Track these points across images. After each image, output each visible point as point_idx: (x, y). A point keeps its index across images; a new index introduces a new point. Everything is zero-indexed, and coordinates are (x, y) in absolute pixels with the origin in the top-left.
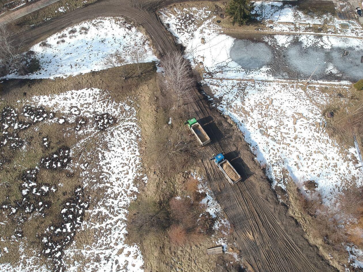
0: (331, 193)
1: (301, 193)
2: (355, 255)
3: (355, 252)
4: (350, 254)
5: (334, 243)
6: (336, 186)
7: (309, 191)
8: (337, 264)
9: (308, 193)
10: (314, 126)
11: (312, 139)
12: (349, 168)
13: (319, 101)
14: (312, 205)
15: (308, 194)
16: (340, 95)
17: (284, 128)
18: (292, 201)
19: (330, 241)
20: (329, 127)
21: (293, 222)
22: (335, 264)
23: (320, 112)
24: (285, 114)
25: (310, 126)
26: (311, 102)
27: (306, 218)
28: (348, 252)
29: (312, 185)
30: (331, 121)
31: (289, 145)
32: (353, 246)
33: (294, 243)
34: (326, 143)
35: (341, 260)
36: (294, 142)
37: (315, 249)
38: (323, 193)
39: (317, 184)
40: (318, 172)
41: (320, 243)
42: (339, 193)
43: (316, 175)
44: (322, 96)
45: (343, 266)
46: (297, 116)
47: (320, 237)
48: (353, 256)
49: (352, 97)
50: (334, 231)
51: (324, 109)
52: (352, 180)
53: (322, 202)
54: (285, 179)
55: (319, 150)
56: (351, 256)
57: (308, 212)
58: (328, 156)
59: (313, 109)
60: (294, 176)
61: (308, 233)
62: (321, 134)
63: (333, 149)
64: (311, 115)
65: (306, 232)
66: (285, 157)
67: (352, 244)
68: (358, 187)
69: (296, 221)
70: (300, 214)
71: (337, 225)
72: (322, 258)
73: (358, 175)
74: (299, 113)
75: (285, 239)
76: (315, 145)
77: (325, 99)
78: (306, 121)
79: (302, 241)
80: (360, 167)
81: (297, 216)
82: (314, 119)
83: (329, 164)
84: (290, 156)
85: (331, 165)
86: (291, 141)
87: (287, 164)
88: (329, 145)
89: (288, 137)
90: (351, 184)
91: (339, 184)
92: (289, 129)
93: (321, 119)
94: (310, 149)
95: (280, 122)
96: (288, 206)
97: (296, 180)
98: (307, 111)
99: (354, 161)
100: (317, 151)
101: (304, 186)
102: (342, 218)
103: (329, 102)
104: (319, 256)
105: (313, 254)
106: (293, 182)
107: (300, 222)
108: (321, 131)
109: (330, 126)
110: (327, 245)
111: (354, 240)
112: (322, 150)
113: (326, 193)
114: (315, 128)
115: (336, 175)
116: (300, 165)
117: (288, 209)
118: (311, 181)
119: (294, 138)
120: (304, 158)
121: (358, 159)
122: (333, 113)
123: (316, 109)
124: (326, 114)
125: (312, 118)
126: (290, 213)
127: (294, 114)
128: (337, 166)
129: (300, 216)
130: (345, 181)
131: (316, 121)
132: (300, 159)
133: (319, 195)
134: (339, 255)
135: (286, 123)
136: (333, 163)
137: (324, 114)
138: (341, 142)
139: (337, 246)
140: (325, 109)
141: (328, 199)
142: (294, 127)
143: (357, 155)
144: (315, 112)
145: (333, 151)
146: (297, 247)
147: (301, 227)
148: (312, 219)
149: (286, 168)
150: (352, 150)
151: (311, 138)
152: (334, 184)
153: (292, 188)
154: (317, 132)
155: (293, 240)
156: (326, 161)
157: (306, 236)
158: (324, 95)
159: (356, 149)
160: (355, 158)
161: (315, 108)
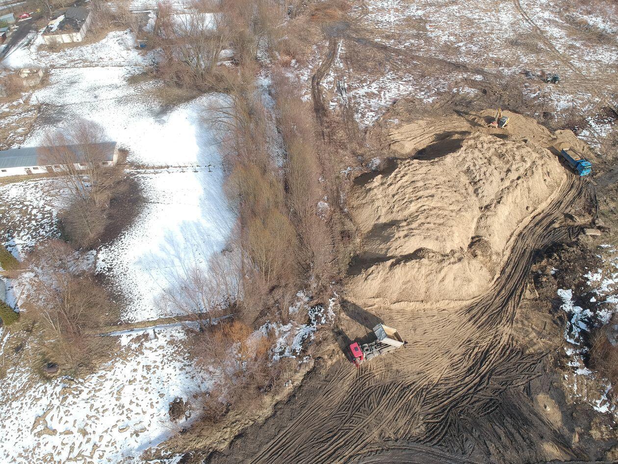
0: (193, 378)
1: (189, 426)
2: (285, 348)
3: (281, 348)
4: (284, 355)
5: (270, 378)
6: (181, 369)
7: (187, 413)
8: (299, 374)
9: (190, 414)
10: (67, 397)
11: (92, 402)
12: (155, 347)
13: (20, 385)
14: (211, 408)
15: (193, 416)
16: (18, 349)
17: (59, 453)
18: (203, 443)
19: (267, 383)
20: (75, 373)
21: (238, 442)
22: (299, 377)
23: (41, 385)
24: (30, 450)
25: (66, 405)
26: (17, 399)
27: (232, 419)
28: (281, 358)
29: (176, 408)
30: (64, 367)
31: (95, 447)
32: (272, 350)
33: (272, 441)
34: (104, 380)
35: (293, 368)
36: (92, 436)
37: (280, 406)
38: (191, 389)
39: (176, 399)
40: (155, 397)
41: (271, 399)
42: (193, 366)
43: (160, 400)
44: (12, 378)
45: (300, 365)
46: (40, 428)
47: (261, 399)
48: (287, 351)
49: (27, 331)
50: (252, 376)
51: (38, 378)
52: (174, 345)
53: (207, 393)
54: (162, 455)
55: (115, 392)
56: (286, 354)
57: (223, 415)
58: (129, 377)
59: (32, 397)
60: (158, 439)
61: (256, 417)
62: (85, 387)
63: (117, 369)
64: (45, 401)
65: (254, 420)
66: (119, 454)
67: (270, 352)
68: (186, 337)
69: (236, 437)
70: (225, 430)
71: (242, 372)
72: (292, 396)
73: (168, 336)
74: (35, 422)
75: (267, 456)
76: (105, 398)
77: (18, 375)
78: (54, 412)
79: (268, 428)
80: (155, 332)
81: (229, 434)
82: (54, 396)
83: (144, 377)
84: (118, 445)
85: (145, 374)
86: (88, 442)
87: (133, 452)
88: (109, 375)
89: (79, 447)
90: (180, 347)
91: (178, 365)
92: (63, 444)
93: (57, 385)
94: (111, 408)
95: (46, 460)
96: (211, 450)
97: (165, 435)
98: (34, 409)
99: (143, 340)
100: (117, 396)
101: (177, 420)
102: (233, 364)
103: (27, 368)
104: (289, 400)
105: (287, 411)
106: (168, 441)
107: (239, 431)
108: (79, 385)
109: (73, 370)
110: (273, 389)
111: (263, 349)
112: (116, 387)
113: (192, 386)
114: (70, 397)
115: (163, 369)
116: (138, 427)
117: (216, 451)
118: (170, 409)
119: (84, 436)
120: (126, 420)
121: (141, 333)
122: (49, 364)
123: (34, 392)
124: (48, 375)
125: (50, 399)
126: (223, 446)
127: (33, 433)
128: (149, 366)
129: (229, 429)
130: (175, 355)
131: (58, 393)
132: (128, 426)
133: (195, 397)
134: (285, 371)
135: (49, 449)
136: (143, 371)
137: (48, 379)
138: (107, 356)
139: (273, 373)
140: (37, 376)
141: (202, 383)
142: (61, 434)
143: (134, 335)
144: (40, 394)
145: (120, 369)
146: (279, 436)
147: (247, 429)
148: (233, 409)
149: (141, 453)
150: (125, 340)
151: (89, 405)
152: (178, 371)
153: (180, 443)
154: (80, 393)
155: (267, 443)
156: (137, 382)
157: (261, 421)
158: (10, 376)
159: (124, 335)
160: (138, 338)
161: (31, 393)
